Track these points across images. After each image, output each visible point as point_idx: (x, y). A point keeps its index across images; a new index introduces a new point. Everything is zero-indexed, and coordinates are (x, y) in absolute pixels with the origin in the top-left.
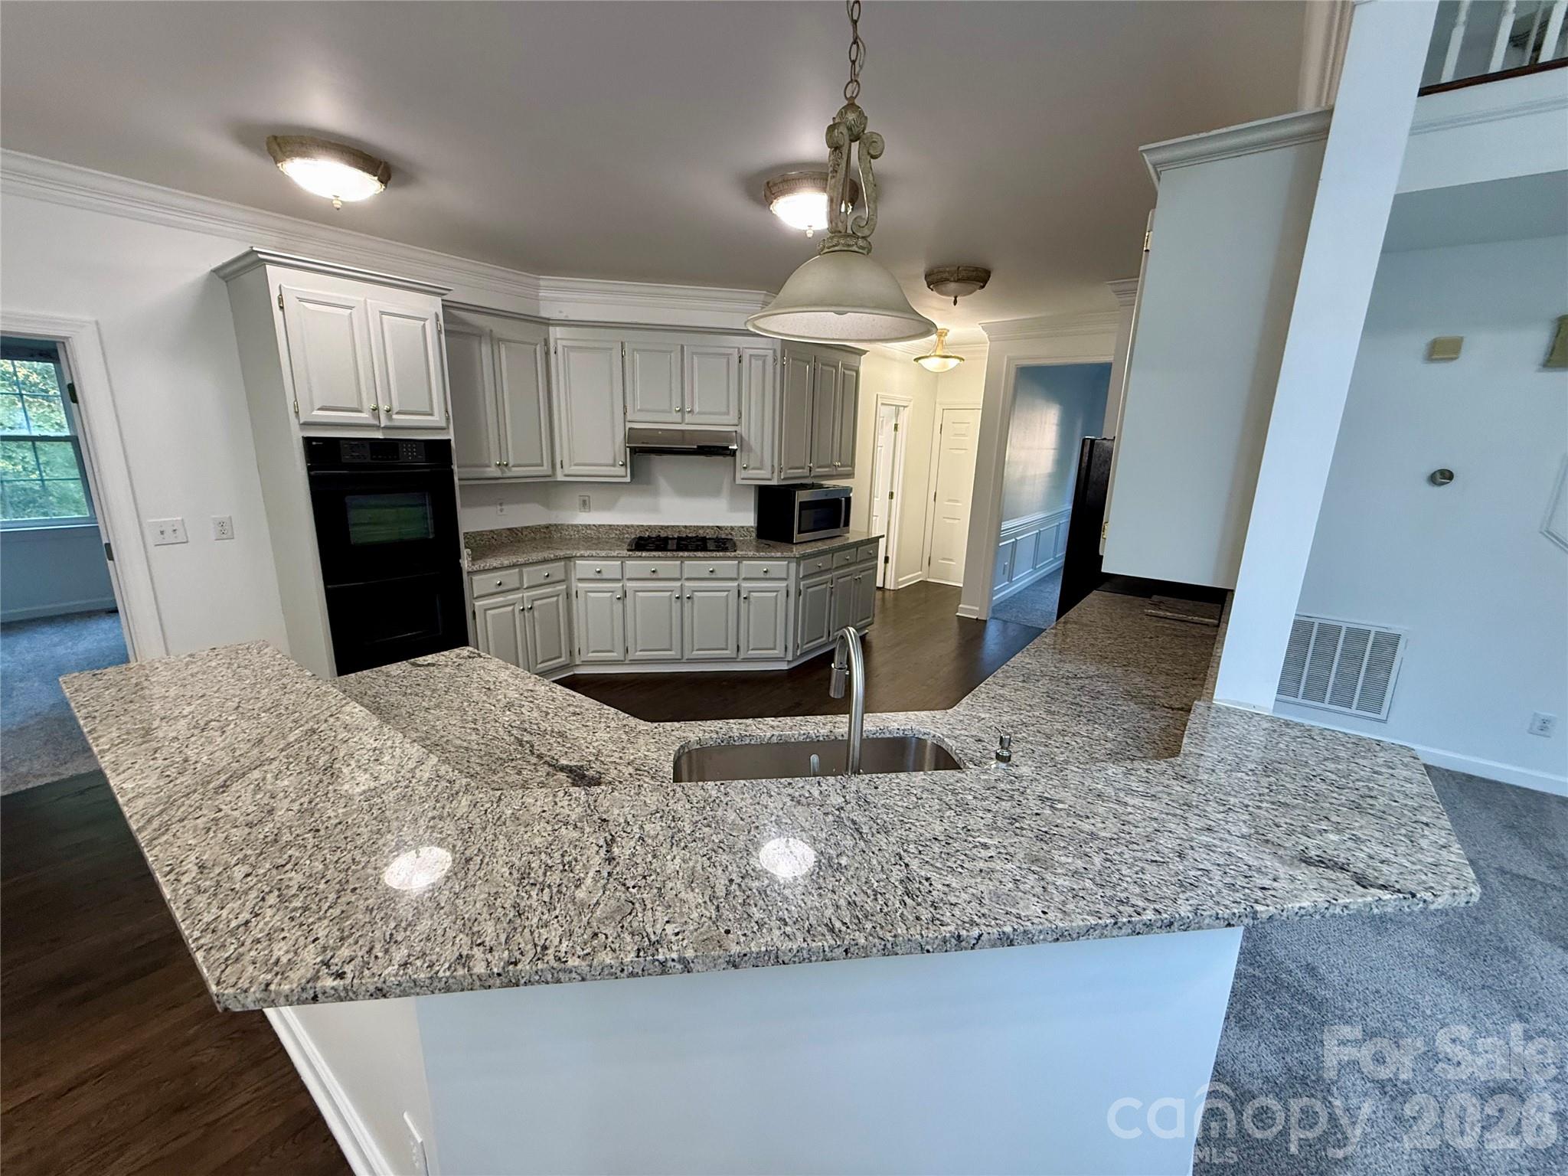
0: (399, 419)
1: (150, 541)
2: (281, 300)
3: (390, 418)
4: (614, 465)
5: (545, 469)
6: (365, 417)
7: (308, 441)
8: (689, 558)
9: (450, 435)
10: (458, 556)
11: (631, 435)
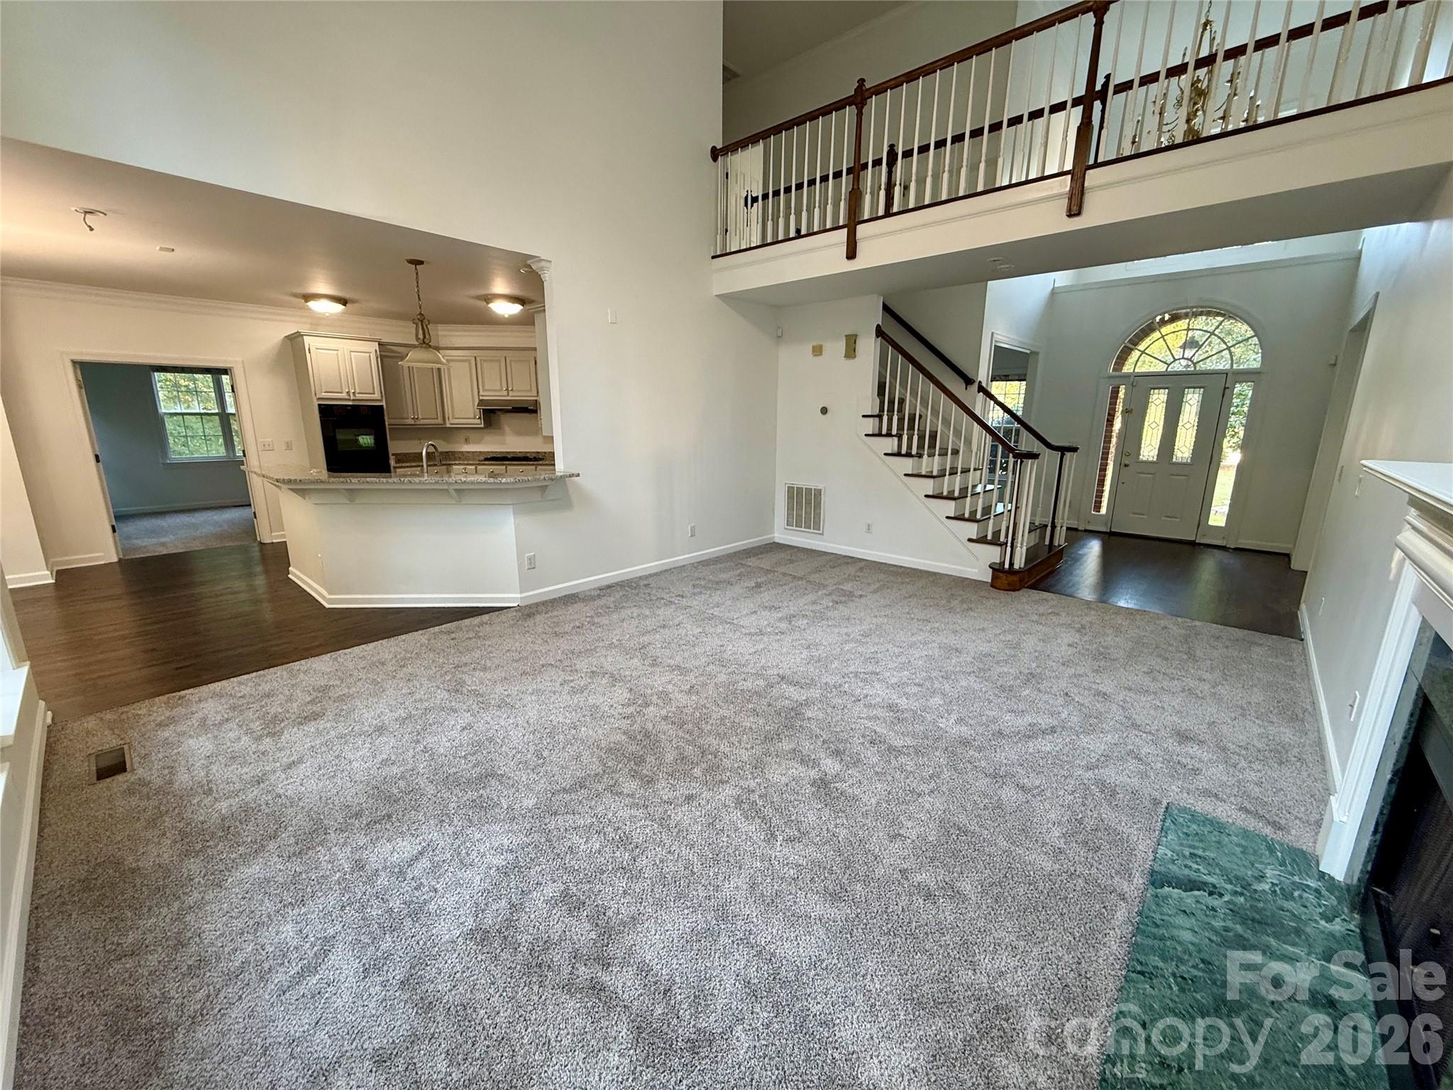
0: (359, 396)
1: (260, 448)
2: (309, 349)
3: (355, 396)
4: (475, 418)
5: (440, 421)
6: (344, 395)
7: (320, 405)
8: (509, 465)
9: (384, 403)
10: (388, 459)
11: (481, 402)
